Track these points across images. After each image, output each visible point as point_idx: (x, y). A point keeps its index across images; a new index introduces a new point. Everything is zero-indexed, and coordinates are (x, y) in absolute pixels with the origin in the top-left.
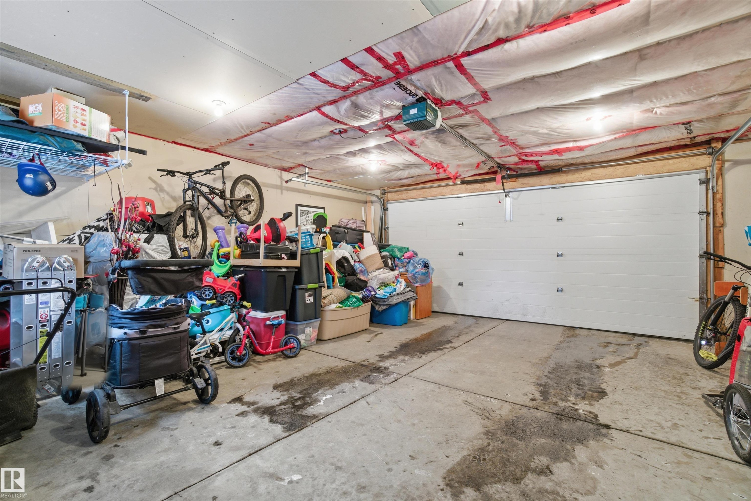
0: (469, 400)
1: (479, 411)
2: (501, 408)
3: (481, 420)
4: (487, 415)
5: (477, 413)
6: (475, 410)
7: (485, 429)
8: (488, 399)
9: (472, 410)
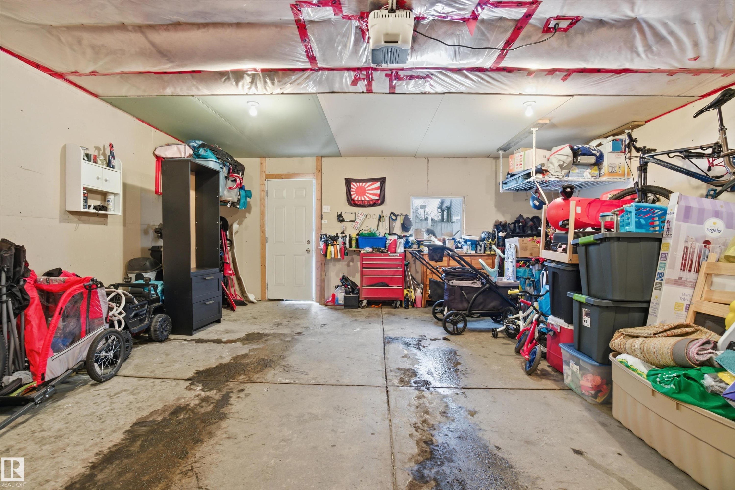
0: (303, 376)
1: (292, 369)
2: (275, 375)
3: (289, 363)
4: (285, 368)
5: (293, 367)
6: (296, 369)
7: (286, 359)
8: (286, 381)
9: (298, 369)
